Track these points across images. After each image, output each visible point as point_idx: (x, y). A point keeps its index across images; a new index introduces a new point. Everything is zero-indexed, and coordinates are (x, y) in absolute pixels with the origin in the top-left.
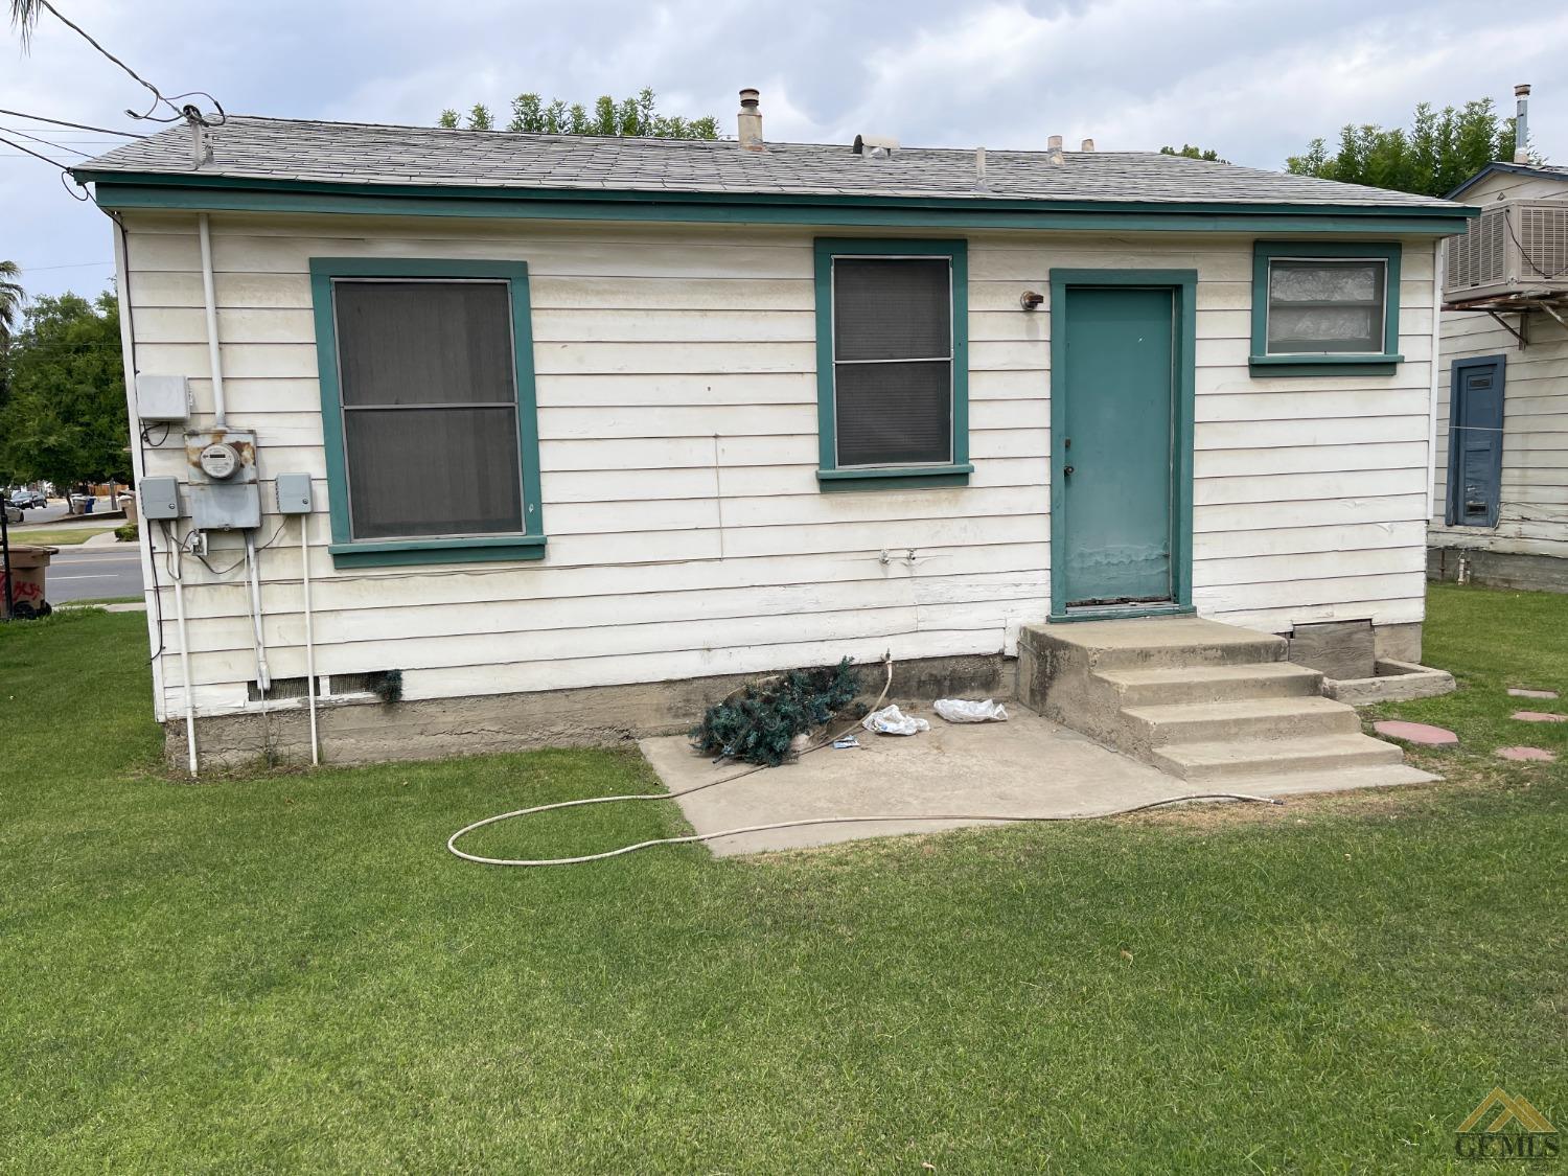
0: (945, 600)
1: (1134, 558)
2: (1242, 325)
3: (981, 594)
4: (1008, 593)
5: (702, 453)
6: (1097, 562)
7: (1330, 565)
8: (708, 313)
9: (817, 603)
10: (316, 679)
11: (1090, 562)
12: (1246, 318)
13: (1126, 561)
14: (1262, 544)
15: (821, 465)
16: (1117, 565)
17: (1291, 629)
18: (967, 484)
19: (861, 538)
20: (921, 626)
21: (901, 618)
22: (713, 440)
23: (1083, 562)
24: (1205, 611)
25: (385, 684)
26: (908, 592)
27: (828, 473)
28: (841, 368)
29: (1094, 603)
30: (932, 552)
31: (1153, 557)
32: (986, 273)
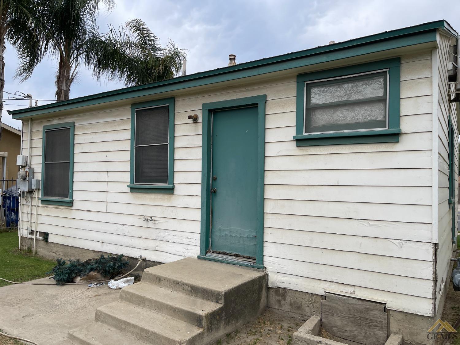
0: (165, 240)
1: (242, 235)
2: (291, 119)
3: (176, 240)
4: (186, 241)
5: (103, 177)
6: (226, 235)
7: (351, 261)
8: (108, 132)
9: (128, 232)
10: (37, 232)
11: (223, 234)
12: (294, 115)
13: (239, 236)
14: (305, 239)
15: (131, 182)
16: (234, 237)
17: (324, 294)
18: (173, 193)
19: (141, 210)
20: (157, 248)
21: (151, 244)
22: (107, 172)
23: (220, 233)
24: (271, 270)
25: (45, 236)
26: (153, 234)
27: (133, 186)
28: (137, 148)
29: (224, 253)
30: (162, 219)
31: (251, 236)
32: (181, 109)
